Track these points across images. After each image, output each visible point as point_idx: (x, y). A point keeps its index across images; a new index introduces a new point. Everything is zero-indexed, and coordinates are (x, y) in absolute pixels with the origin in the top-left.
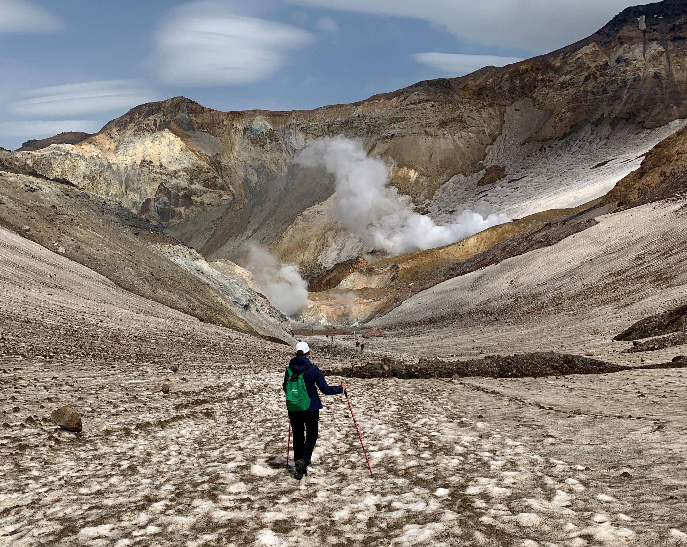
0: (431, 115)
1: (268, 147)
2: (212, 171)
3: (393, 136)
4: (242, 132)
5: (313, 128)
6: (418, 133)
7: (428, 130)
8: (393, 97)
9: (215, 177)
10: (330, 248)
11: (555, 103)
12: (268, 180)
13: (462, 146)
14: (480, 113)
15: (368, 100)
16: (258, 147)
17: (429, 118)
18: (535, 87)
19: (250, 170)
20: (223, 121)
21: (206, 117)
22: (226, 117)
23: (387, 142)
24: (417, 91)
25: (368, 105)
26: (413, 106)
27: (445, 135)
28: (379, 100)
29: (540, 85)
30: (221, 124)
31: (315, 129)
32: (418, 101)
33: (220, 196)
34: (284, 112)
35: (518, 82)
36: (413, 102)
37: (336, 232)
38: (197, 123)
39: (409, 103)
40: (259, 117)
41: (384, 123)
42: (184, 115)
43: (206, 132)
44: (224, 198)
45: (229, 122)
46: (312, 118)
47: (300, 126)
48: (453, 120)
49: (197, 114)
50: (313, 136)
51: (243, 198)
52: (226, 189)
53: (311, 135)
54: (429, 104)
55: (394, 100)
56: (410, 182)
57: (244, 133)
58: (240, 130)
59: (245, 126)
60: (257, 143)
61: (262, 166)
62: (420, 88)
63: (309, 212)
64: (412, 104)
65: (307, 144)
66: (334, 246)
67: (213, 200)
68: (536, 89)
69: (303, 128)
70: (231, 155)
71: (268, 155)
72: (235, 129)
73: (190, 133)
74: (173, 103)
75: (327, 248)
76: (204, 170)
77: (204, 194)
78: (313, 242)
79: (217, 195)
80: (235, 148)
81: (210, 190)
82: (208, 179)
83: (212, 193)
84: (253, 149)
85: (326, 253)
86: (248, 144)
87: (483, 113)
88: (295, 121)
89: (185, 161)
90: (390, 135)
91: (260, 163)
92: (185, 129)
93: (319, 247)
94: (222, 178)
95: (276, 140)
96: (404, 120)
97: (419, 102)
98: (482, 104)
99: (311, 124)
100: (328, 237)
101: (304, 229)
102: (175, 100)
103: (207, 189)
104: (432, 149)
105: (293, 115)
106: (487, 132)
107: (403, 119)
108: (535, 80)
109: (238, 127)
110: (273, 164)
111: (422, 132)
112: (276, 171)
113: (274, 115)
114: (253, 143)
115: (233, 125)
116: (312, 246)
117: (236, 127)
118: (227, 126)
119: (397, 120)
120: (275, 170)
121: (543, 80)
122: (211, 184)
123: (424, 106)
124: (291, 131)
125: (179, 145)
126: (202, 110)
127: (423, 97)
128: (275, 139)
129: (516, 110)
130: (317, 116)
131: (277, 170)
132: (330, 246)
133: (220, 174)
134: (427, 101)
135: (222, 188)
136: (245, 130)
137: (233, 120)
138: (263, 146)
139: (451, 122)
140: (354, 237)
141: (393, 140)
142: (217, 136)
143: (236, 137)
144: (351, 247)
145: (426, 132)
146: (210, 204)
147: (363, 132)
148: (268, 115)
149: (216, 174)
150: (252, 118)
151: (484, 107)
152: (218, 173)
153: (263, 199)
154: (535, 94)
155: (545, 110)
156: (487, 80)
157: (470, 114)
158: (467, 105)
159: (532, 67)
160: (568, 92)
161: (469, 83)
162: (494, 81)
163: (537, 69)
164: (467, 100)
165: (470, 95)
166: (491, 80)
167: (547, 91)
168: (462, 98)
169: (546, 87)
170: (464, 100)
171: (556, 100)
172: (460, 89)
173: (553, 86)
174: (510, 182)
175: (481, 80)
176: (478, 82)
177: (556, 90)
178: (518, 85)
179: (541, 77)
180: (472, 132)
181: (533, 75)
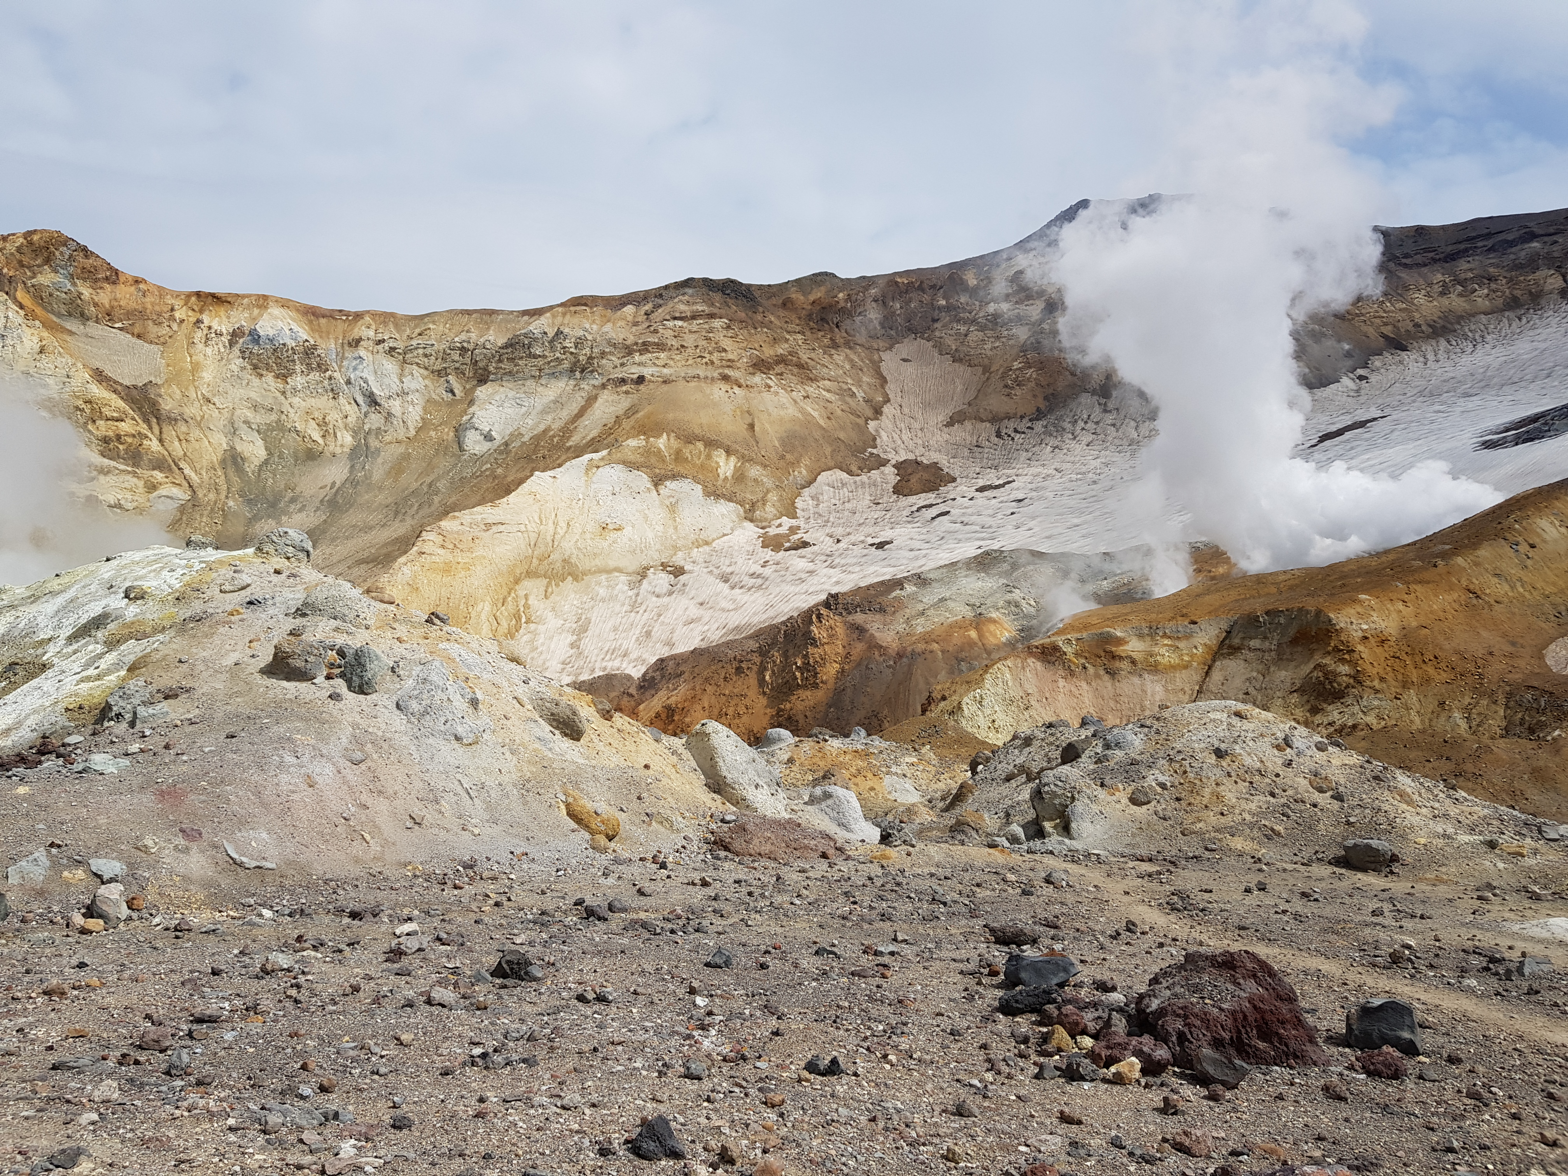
0: (726, 343)
1: (298, 381)
2: (133, 419)
3: (641, 380)
4: (225, 339)
5: (421, 351)
6: (706, 378)
7: (728, 372)
8: (624, 305)
9: (140, 433)
10: (541, 628)
11: (989, 353)
12: (296, 461)
13: (815, 414)
14: (831, 355)
15: (562, 305)
16: (269, 378)
17: (725, 350)
18: (935, 321)
19: (243, 430)
20: (172, 310)
21: (125, 295)
22: (182, 303)
23: (627, 392)
24: (683, 294)
25: (564, 314)
26: (679, 323)
27: (770, 387)
28: (591, 308)
29: (945, 318)
30: (167, 316)
31: (426, 356)
32: (689, 314)
33: (152, 487)
34: (340, 311)
35: (898, 306)
36: (677, 315)
37: (549, 584)
38: (96, 305)
39: (668, 317)
40: (275, 311)
41: (610, 353)
42: (58, 278)
43: (120, 329)
44: (163, 491)
45: (190, 313)
46: (418, 331)
47: (386, 345)
48: (781, 360)
49: (99, 284)
50: (422, 371)
51: (223, 496)
52: (170, 470)
53: (414, 366)
54: (717, 323)
55: (629, 309)
56: (722, 476)
57: (232, 344)
58: (219, 334)
59: (236, 326)
60: (268, 368)
61: (279, 426)
62: (690, 291)
63: (457, 522)
64: (675, 318)
65: (405, 386)
66: (553, 622)
67: (129, 496)
68: (937, 325)
69: (393, 349)
70: (192, 389)
71: (296, 400)
72: (205, 331)
73: (72, 325)
74: (31, 243)
75: (532, 626)
76: (106, 411)
77: (102, 478)
78: (485, 608)
79: (141, 484)
80: (204, 374)
81: (122, 467)
82: (118, 437)
83: (129, 477)
84: (256, 381)
85: (532, 641)
86: (243, 368)
87: (835, 356)
88: (371, 333)
89: (51, 381)
90: (635, 376)
91: (274, 417)
92: (59, 315)
93: (504, 623)
94: (161, 441)
95: (322, 367)
96: (663, 350)
97: (693, 318)
98: (831, 339)
99: (414, 342)
100: (526, 597)
101: (447, 569)
102: (36, 238)
103: (113, 463)
104: (748, 412)
105: (367, 318)
106: (860, 394)
107: (661, 346)
108: (932, 306)
109: (215, 326)
110: (313, 424)
111: (716, 375)
112: (320, 441)
113: (314, 314)
114: (255, 367)
115: (199, 321)
116: (483, 617)
117: (210, 328)
118: (182, 321)
119: (645, 348)
120: (316, 436)
121: (949, 308)
122: (126, 450)
123: (706, 326)
124: (362, 352)
125: (36, 339)
126: (114, 276)
127: (700, 309)
128: (319, 365)
129: (904, 360)
130: (431, 326)
131: (324, 436)
132: (541, 621)
133: (157, 431)
134: (712, 316)
135: (159, 465)
136: (235, 335)
137: (201, 311)
138: (284, 377)
139: (778, 363)
140: (613, 598)
141: (641, 387)
142: (151, 342)
143: (209, 351)
144: (610, 624)
145: (725, 378)
146: (118, 506)
147: (560, 368)
148: (298, 310)
149: (143, 428)
150: (256, 311)
151: (835, 346)
152: (151, 428)
153: (282, 505)
154: (937, 334)
155: (970, 366)
156: (832, 294)
157: (813, 355)
158: (799, 336)
159: (922, 282)
160: (1011, 333)
161: (793, 296)
162: (849, 298)
163: (933, 287)
164: (798, 328)
165: (800, 318)
166: (841, 295)
167: (963, 329)
168: (786, 322)
169: (958, 321)
170: (790, 327)
171: (988, 346)
172: (775, 305)
173: (974, 321)
174: (981, 489)
175: (818, 294)
176: (812, 298)
177: (982, 328)
178: (898, 312)
179: (944, 302)
180: (828, 391)
181: (926, 298)
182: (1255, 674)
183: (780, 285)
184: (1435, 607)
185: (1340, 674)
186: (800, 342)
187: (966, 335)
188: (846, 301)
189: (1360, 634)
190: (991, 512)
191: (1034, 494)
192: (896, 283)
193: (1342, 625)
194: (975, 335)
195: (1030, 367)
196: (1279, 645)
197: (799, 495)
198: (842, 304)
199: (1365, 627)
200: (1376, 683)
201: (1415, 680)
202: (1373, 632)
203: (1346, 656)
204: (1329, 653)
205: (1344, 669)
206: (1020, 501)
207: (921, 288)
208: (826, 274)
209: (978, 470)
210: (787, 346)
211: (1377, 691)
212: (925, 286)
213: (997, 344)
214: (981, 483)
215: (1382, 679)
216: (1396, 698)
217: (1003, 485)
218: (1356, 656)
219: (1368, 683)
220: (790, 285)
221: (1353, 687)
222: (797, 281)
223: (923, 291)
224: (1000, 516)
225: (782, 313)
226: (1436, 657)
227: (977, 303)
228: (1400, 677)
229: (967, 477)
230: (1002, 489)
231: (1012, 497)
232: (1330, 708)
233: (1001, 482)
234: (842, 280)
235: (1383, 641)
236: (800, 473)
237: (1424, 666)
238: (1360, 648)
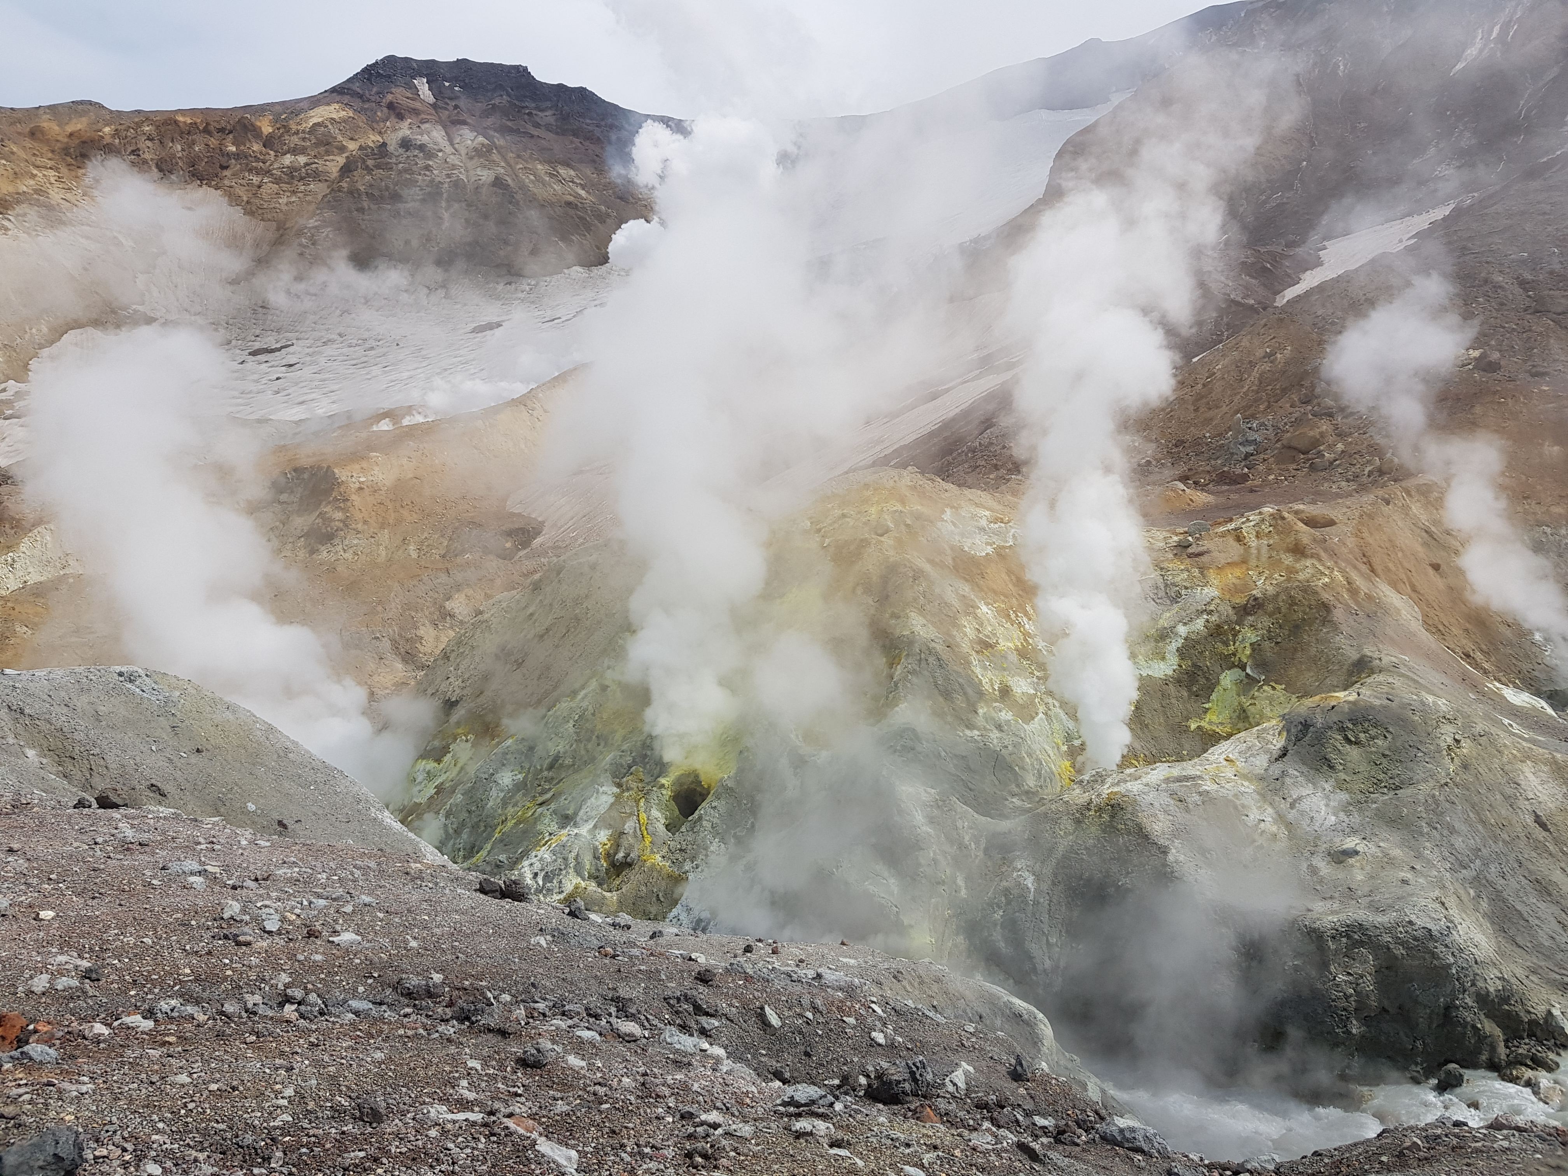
11: (284, 208)
13: (67, 263)
18: (224, 167)
29: (235, 166)
35: (179, 148)
48: (24, 199)
68: (227, 173)
108: (221, 151)
121: (237, 156)
129: (187, 208)
139: (19, 201)
154: (227, 182)
155: (262, 220)
156: (95, 127)
157: (69, 196)
158: (52, 173)
159: (208, 124)
160: (308, 188)
161: (45, 125)
162: (116, 133)
163: (221, 130)
164: (50, 163)
165: (53, 151)
166: (107, 130)
167: (256, 180)
168: (34, 155)
169: (250, 171)
170: (39, 161)
171: (283, 200)
172: (19, 133)
173: (268, 172)
174: (254, 353)
175: (78, 125)
176: (69, 129)
177: (277, 181)
178: (180, 155)
179: (234, 149)
180: (87, 238)
181: (213, 142)
182: (278, 523)
183: (27, 110)
184: (437, 461)
185: (334, 520)
186: (52, 180)
187: (259, 187)
188: (113, 136)
189: (357, 485)
190: (256, 377)
191: (308, 359)
192: (176, 122)
193: (343, 479)
194: (270, 187)
195: (327, 227)
196: (301, 498)
197: (36, 356)
198: (108, 140)
199: (362, 479)
200: (360, 526)
201: (391, 521)
202: (369, 483)
203: (342, 505)
204: (329, 503)
205: (339, 515)
206: (291, 365)
207: (206, 131)
208: (90, 103)
209: (258, 332)
210: (32, 182)
211: (358, 532)
212: (211, 128)
213: (293, 199)
214: (257, 345)
215: (365, 522)
216: (372, 537)
217: (279, 349)
218: (349, 504)
219: (354, 526)
220: (41, 112)
221: (342, 530)
222: (50, 107)
223: (210, 133)
224: (264, 381)
225: (28, 143)
226: (412, 503)
227: (272, 153)
228: (380, 520)
229: (244, 339)
230: (277, 354)
231: (284, 362)
232: (323, 548)
233: (278, 346)
234: (111, 112)
235: (375, 491)
236: (39, 330)
237: (401, 510)
238: (354, 497)
